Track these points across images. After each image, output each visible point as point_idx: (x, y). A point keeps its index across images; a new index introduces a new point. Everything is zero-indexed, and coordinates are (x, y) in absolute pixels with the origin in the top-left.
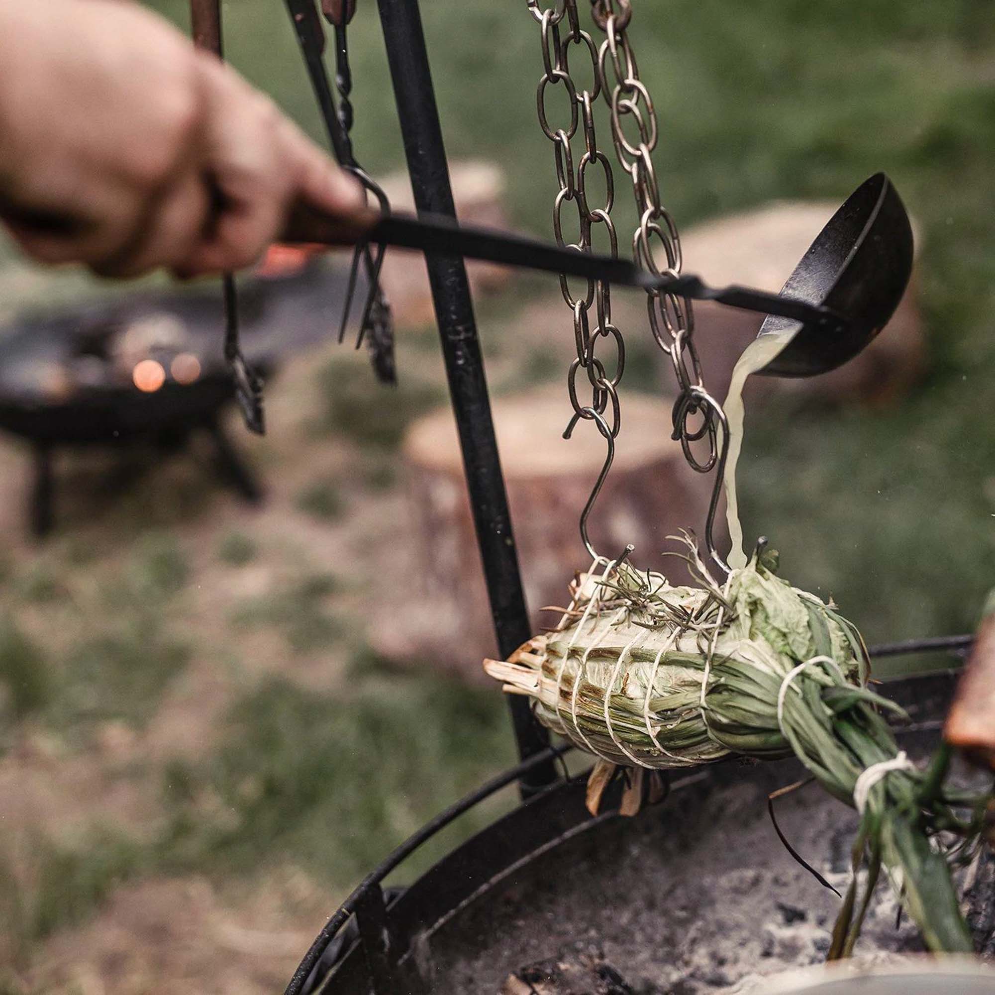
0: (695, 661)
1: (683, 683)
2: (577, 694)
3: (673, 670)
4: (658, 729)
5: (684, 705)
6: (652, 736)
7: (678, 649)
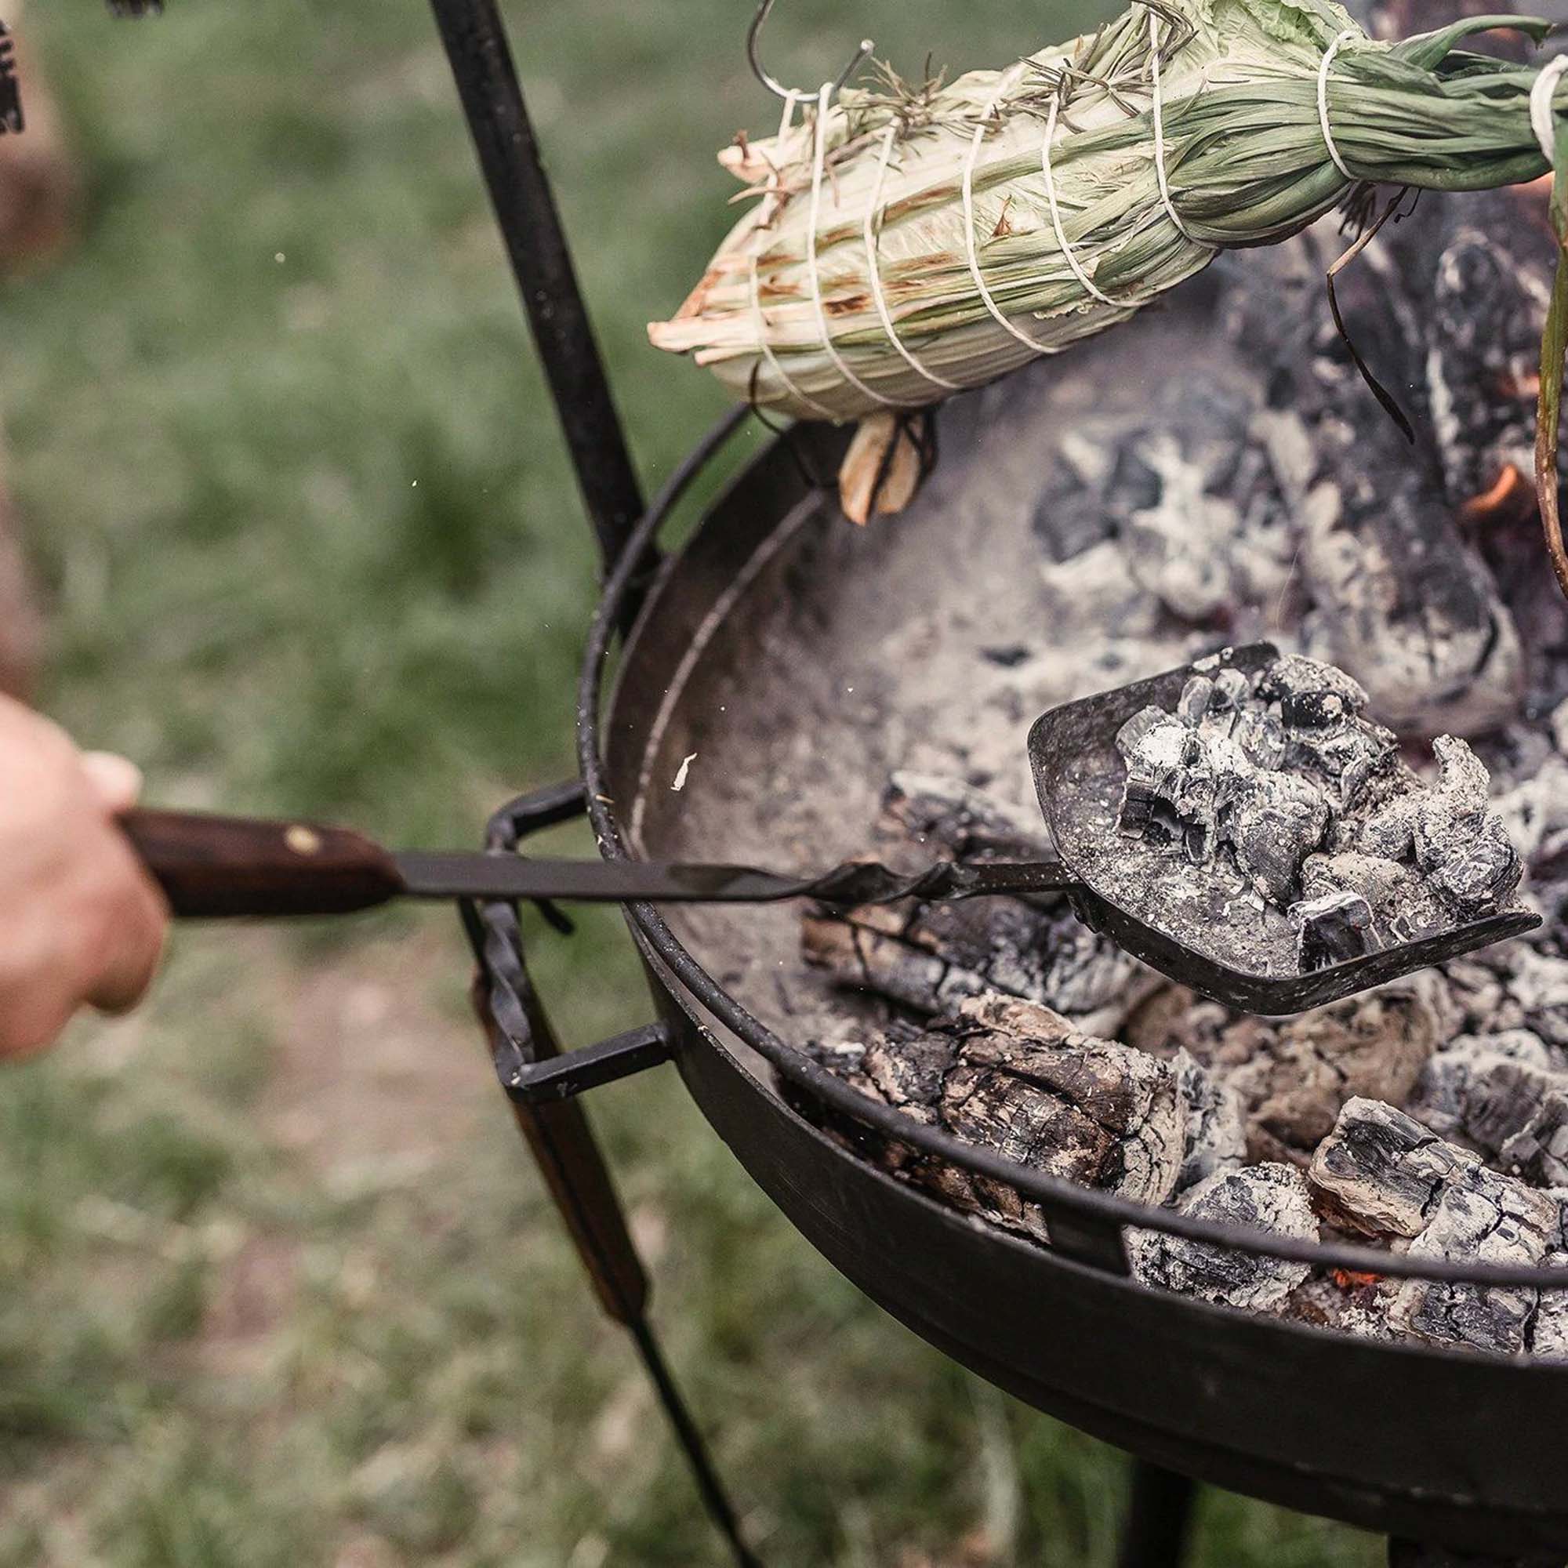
0: (1128, 131)
1: (1120, 171)
2: (882, 291)
3: (1082, 164)
4: (1094, 262)
5: (1133, 206)
6: (1084, 279)
7: (1077, 130)
